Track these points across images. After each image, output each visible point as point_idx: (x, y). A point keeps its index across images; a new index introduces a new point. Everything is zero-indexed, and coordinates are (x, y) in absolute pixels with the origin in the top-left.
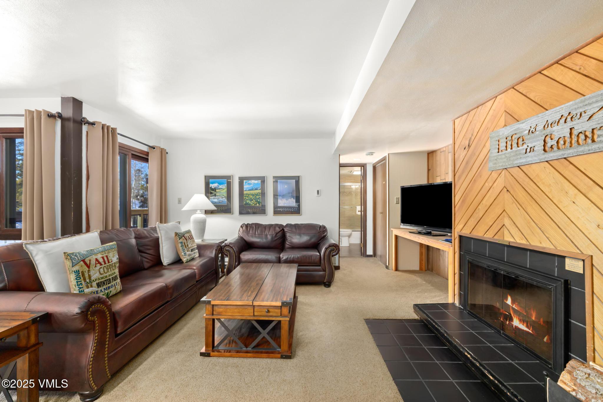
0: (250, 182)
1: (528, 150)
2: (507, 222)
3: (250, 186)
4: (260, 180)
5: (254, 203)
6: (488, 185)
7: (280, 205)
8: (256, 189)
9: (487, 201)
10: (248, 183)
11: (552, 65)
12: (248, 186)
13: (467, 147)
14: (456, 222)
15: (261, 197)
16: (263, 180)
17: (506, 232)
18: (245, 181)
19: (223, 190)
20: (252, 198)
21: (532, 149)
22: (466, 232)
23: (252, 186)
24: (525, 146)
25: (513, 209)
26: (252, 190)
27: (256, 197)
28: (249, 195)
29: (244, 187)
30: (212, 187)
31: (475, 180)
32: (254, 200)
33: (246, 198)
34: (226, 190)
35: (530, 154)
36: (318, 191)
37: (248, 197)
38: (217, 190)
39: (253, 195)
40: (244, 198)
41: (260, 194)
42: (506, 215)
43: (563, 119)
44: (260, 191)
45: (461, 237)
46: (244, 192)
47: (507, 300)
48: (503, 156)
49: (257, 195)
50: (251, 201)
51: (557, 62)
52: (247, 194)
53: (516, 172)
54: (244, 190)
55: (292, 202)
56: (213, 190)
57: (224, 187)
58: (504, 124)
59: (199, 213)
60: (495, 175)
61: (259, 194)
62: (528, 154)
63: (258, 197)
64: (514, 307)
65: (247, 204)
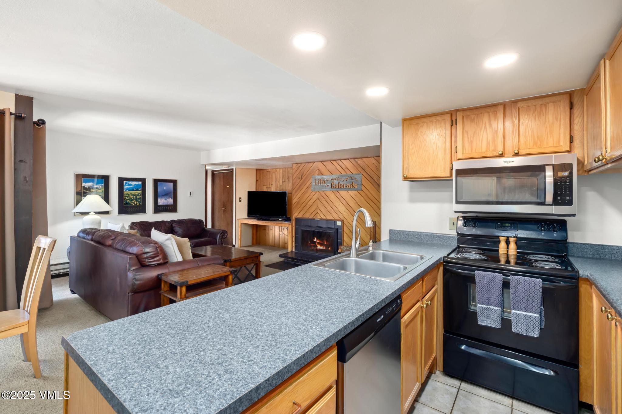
0: (130, 183)
1: (327, 186)
2: (319, 211)
3: (130, 187)
4: (140, 181)
5: (135, 203)
6: (310, 197)
7: (160, 204)
8: (137, 190)
9: (310, 203)
10: (128, 184)
11: (334, 160)
12: (128, 187)
13: (300, 178)
14: (294, 213)
15: (141, 197)
16: (143, 181)
17: (318, 215)
18: (125, 182)
19: (99, 190)
20: (133, 198)
21: (328, 186)
22: (300, 216)
23: (132, 187)
24: (325, 184)
25: (321, 206)
26: (133, 190)
27: (137, 197)
28: (130, 195)
29: (124, 187)
30: (86, 187)
31: (304, 194)
32: (134, 200)
33: (125, 198)
34: (103, 189)
35: (327, 188)
36: (191, 193)
37: (128, 197)
38: (91, 190)
39: (134, 195)
40: (124, 198)
41: (141, 194)
42: (318, 209)
43: (337, 179)
44: (141, 191)
45: (296, 219)
46: (124, 192)
47: (314, 239)
48: (317, 186)
49: (138, 195)
50: (131, 201)
51: (335, 160)
52: (127, 194)
53: (322, 193)
54: (124, 190)
55: (170, 201)
56: (87, 190)
57: (101, 187)
58: (317, 174)
59: (93, 215)
60: (313, 193)
61: (139, 194)
62: (326, 187)
63: (138, 197)
64: (318, 241)
65: (127, 203)
